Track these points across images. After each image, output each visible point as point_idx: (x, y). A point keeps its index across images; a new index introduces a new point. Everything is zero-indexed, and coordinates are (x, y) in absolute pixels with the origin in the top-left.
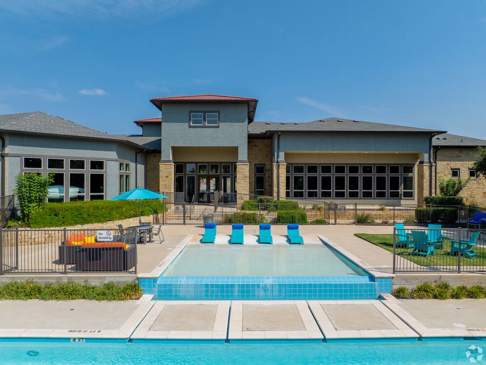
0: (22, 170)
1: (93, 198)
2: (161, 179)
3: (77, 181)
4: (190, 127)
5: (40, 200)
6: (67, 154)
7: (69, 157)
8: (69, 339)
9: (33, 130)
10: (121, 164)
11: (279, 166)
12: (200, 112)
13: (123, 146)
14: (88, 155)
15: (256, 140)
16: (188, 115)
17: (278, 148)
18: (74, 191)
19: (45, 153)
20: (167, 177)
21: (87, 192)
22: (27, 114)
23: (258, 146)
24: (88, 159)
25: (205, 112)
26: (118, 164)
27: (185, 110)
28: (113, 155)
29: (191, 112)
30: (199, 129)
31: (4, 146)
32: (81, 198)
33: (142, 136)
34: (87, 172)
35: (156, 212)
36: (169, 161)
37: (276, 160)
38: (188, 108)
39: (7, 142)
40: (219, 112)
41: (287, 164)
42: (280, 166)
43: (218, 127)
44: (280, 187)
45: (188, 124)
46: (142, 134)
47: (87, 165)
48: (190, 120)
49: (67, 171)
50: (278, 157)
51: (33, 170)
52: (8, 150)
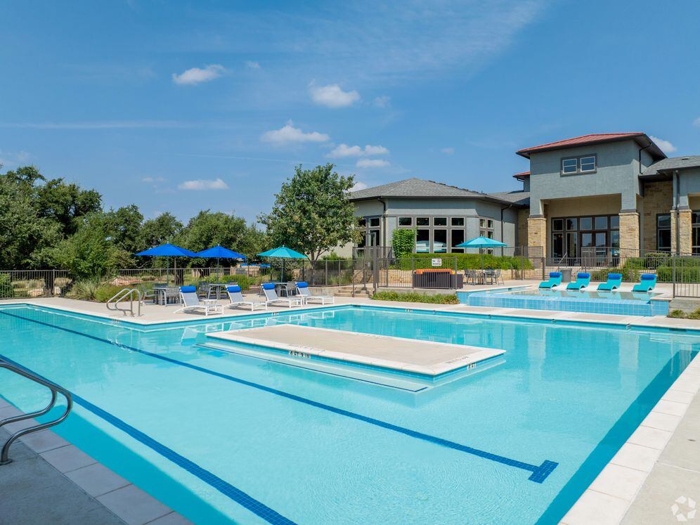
0: (397, 228)
1: (453, 251)
2: (529, 236)
3: (440, 237)
4: (562, 176)
5: (409, 251)
6: (432, 213)
7: (433, 216)
8: (404, 309)
9: (405, 195)
10: (481, 220)
11: (678, 214)
12: (573, 158)
13: (485, 203)
14: (449, 213)
15: (657, 183)
16: (560, 162)
17: (678, 191)
18: (438, 246)
19: (415, 213)
20: (536, 233)
21: (449, 246)
22: (403, 182)
23: (661, 191)
24: (449, 216)
25: (578, 158)
26: (478, 220)
27: (555, 158)
28: (473, 212)
29: (562, 159)
30: (573, 178)
31: (385, 210)
32: (444, 251)
33: (523, 191)
34: (449, 228)
35: (515, 268)
36: (539, 216)
37: (674, 206)
38: (560, 155)
39: (387, 206)
40: (595, 155)
41: (693, 211)
42: (681, 214)
43: (595, 172)
44: (681, 240)
45: (559, 173)
46: (523, 189)
47: (449, 222)
48: (562, 169)
49: (432, 228)
50: (678, 202)
51: (405, 227)
52: (388, 212)
